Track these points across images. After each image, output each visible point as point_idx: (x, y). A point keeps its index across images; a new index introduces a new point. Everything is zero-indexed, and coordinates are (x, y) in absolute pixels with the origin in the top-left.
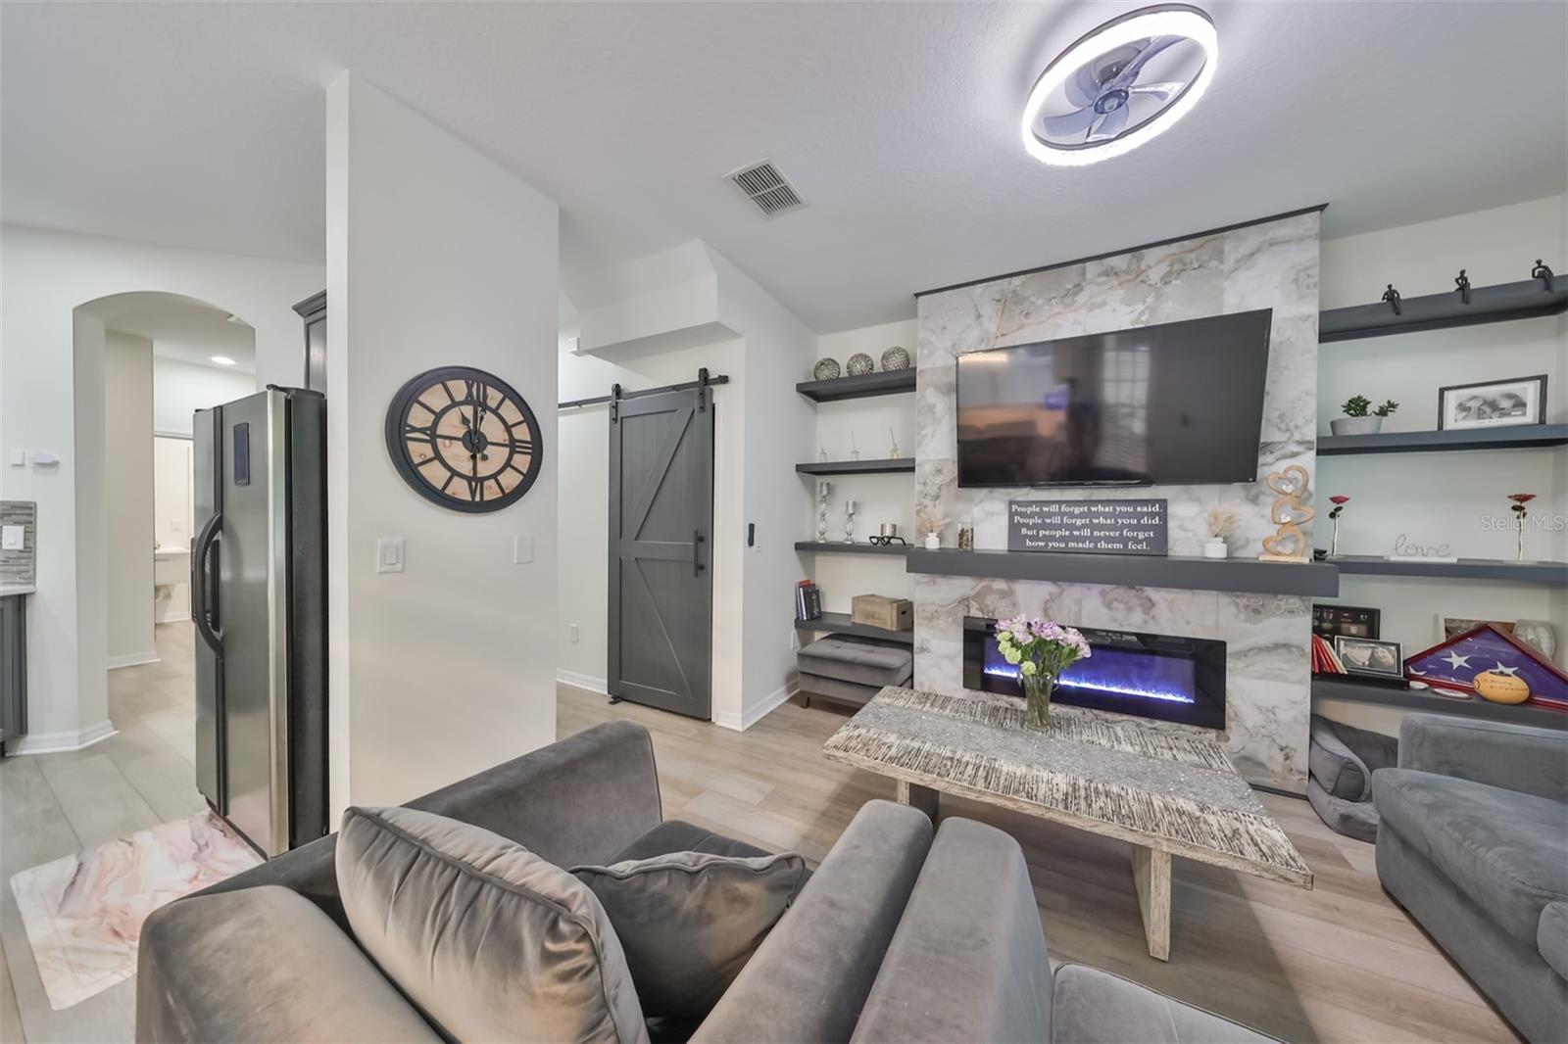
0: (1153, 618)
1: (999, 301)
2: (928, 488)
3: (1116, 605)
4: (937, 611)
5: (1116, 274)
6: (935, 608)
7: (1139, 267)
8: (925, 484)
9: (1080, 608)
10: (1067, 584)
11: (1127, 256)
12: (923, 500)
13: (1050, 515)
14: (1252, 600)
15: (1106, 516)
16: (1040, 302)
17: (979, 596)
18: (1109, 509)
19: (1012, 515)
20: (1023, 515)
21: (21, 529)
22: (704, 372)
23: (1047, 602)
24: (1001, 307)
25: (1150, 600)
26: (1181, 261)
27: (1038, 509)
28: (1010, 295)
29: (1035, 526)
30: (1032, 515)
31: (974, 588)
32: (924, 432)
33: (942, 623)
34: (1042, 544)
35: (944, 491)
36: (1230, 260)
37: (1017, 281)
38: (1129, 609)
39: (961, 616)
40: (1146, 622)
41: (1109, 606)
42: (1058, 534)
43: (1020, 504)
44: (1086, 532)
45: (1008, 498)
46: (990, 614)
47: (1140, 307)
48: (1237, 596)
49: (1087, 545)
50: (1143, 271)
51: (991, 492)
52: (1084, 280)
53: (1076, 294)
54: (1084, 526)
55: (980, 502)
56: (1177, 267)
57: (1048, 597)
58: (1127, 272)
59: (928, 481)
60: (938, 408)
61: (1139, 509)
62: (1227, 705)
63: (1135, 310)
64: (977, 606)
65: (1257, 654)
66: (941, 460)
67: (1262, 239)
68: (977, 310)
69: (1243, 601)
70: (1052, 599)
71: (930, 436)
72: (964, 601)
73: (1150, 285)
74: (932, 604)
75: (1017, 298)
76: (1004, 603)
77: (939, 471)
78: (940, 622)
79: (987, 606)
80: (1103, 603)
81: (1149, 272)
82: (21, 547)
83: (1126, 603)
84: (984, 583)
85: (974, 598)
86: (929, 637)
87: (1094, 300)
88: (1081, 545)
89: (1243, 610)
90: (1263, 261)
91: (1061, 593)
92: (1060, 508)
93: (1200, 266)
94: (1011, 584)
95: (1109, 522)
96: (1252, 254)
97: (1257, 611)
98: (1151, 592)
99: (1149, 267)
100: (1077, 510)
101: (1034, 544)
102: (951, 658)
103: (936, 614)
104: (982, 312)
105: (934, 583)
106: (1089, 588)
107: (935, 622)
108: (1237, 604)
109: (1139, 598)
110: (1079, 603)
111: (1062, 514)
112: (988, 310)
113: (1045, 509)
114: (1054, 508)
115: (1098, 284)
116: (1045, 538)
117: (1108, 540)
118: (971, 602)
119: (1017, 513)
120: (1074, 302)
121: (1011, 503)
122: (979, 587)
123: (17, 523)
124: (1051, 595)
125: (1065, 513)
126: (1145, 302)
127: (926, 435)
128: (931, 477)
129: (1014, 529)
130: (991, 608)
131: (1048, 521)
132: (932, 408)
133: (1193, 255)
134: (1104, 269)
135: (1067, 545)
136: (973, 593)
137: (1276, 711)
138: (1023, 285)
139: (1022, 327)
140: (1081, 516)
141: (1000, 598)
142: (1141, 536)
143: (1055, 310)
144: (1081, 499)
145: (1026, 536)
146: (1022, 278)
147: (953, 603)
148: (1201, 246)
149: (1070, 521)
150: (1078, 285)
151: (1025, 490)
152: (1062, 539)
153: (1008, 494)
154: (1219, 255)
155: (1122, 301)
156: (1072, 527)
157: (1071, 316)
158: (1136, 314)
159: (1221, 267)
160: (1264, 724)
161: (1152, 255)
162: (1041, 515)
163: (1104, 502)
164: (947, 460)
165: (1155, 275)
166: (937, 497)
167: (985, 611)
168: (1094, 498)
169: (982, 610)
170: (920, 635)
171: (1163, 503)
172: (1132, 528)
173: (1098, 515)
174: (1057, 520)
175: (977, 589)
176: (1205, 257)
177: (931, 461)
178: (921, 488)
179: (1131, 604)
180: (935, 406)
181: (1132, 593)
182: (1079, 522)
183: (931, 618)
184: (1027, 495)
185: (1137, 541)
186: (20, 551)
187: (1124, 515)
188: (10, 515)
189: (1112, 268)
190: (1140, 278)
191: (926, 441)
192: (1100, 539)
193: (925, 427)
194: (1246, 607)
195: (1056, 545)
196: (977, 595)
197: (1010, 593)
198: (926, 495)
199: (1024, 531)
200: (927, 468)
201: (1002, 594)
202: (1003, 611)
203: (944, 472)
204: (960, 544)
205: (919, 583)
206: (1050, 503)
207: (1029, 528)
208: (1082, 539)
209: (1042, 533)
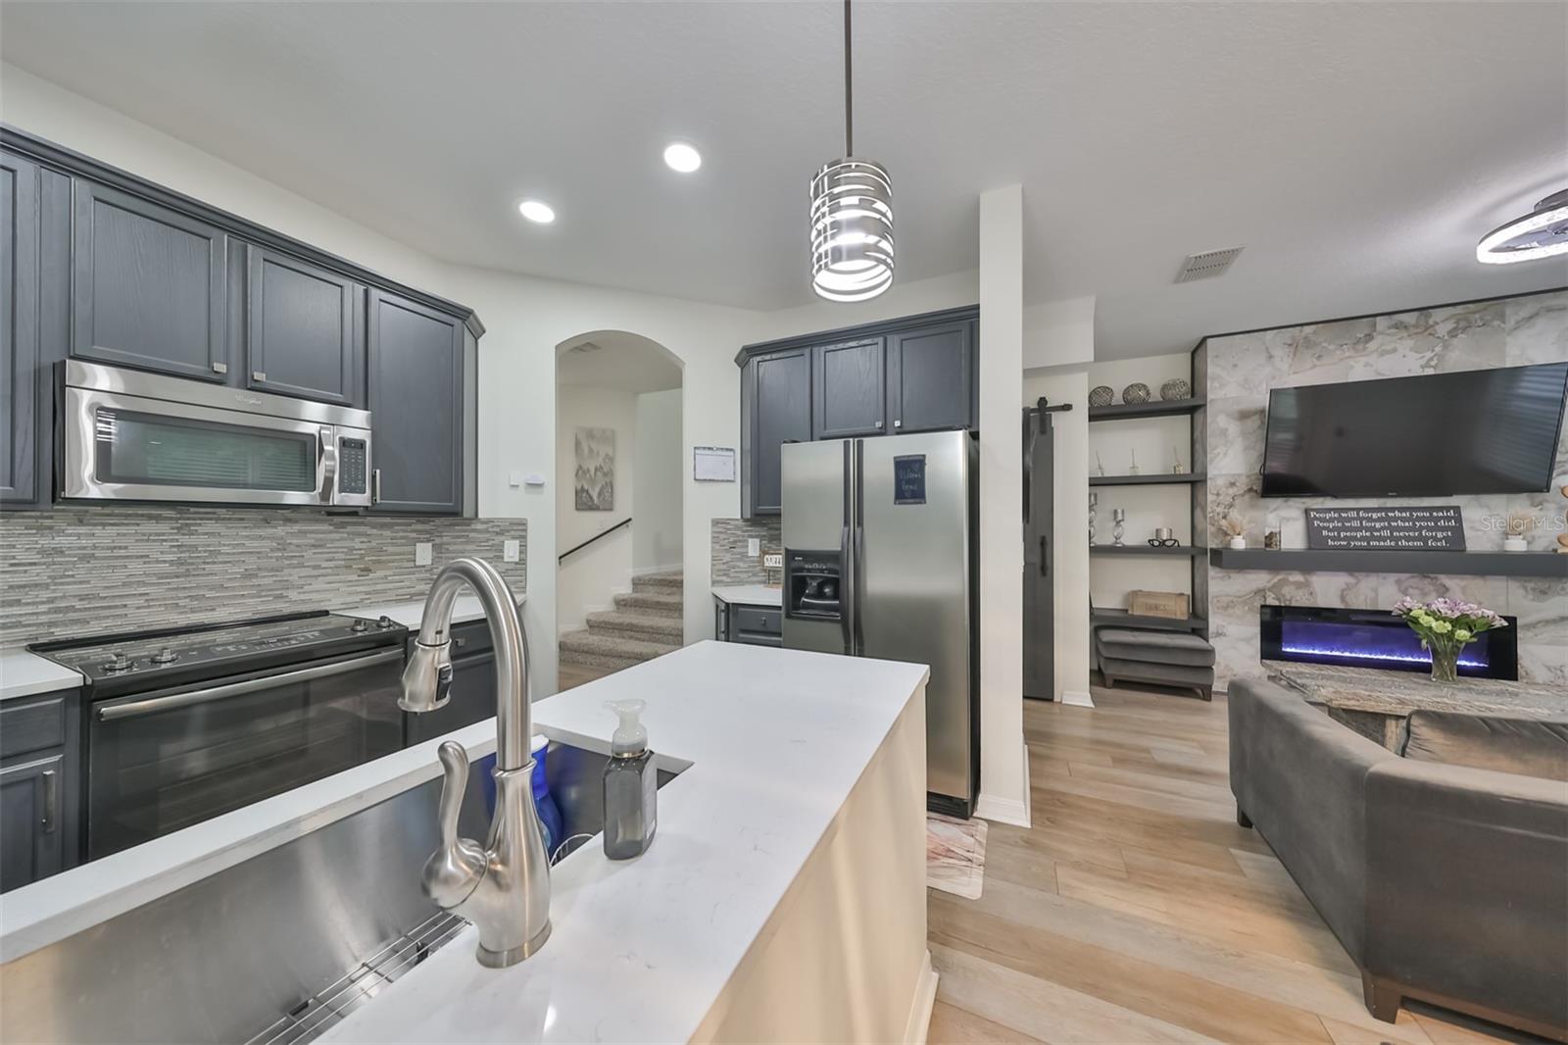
1: (1290, 345)
2: (1221, 498)
3: (1411, 591)
4: (1232, 602)
5: (1406, 327)
6: (1231, 598)
7: (1427, 322)
8: (1218, 495)
9: (1377, 595)
10: (1365, 574)
11: (1416, 314)
12: (1216, 508)
13: (1349, 519)
14: (1539, 584)
15: (1404, 520)
16: (1332, 347)
17: (1273, 588)
18: (1406, 514)
19: (1309, 521)
20: (1324, 520)
21: (517, 542)
22: (1042, 401)
23: (1343, 591)
24: (1292, 350)
25: (1444, 586)
26: (1466, 320)
27: (1336, 515)
28: (1301, 341)
29: (1334, 529)
30: (1332, 520)
31: (1270, 581)
32: (1216, 452)
33: (1238, 611)
34: (1345, 543)
35: (1237, 502)
36: (1511, 322)
37: (1308, 330)
38: (1425, 594)
39: (1258, 604)
41: (1405, 592)
42: (1359, 535)
43: (1317, 511)
44: (1386, 533)
45: (1304, 506)
46: (1288, 602)
47: (1429, 354)
48: (1525, 581)
49: (1389, 543)
50: (1432, 326)
51: (1286, 501)
52: (1375, 331)
53: (1367, 342)
54: (1383, 528)
55: (1275, 510)
56: (1462, 324)
57: (1344, 586)
58: (1416, 326)
59: (1221, 492)
60: (1230, 431)
61: (1435, 514)
62: (1519, 666)
63: (1423, 357)
64: (1273, 596)
65: (1544, 626)
66: (1233, 475)
67: (1539, 306)
68: (1268, 352)
69: (1532, 585)
70: (1348, 587)
71: (1221, 455)
72: (1261, 592)
73: (1438, 337)
74: (1228, 595)
75: (1308, 343)
76: (1301, 592)
77: (1233, 484)
78: (1235, 610)
79: (1284, 596)
80: (1400, 590)
81: (1437, 327)
82: (517, 560)
83: (1421, 590)
84: (1280, 576)
85: (1270, 589)
86: (1224, 624)
87: (1383, 348)
88: (1382, 543)
89: (1531, 592)
90: (1541, 323)
91: (1357, 583)
92: (1358, 514)
93: (1484, 325)
94: (1308, 577)
95: (1407, 524)
96: (1531, 317)
97: (1543, 592)
98: (1446, 580)
99: (1437, 323)
100: (1375, 516)
102: (1247, 640)
103: (1231, 604)
104: (1273, 353)
105: (1230, 577)
106: (1384, 578)
107: (1230, 611)
108: (1525, 589)
109: (1433, 585)
110: (1376, 591)
111: (1362, 520)
112: (1279, 352)
113: (1344, 515)
114: (1354, 514)
115: (1388, 335)
116: (1348, 539)
117: (1408, 539)
118: (1268, 593)
119: (1315, 518)
120: (1365, 349)
121: (1307, 512)
122: (1276, 580)
123: (514, 538)
124: (1347, 584)
125: (1364, 518)
126: (1433, 351)
127: (1219, 454)
128: (1224, 489)
129: (1312, 532)
130: (1288, 598)
131: (1348, 524)
132: (1224, 432)
133: (1477, 316)
134: (1393, 322)
135: (1369, 543)
136: (1269, 585)
137: (1563, 669)
138: (1315, 332)
139: (1313, 367)
140: (1379, 520)
141: (1297, 589)
142: (1439, 535)
143: (1347, 354)
144: (1376, 506)
145: (1329, 537)
146: (1313, 327)
147: (1250, 593)
148: (1485, 309)
149: (1368, 524)
150: (1369, 335)
151: (1320, 500)
152: (1362, 539)
153: (1304, 503)
154: (1502, 317)
155: (1411, 349)
156: (1372, 529)
157: (1363, 360)
158: (1425, 359)
159: (1503, 325)
160: (1553, 679)
161: (1438, 315)
162: (1341, 519)
163: (1402, 509)
164: (1239, 475)
165: (1443, 330)
166: (1231, 506)
167: (1282, 599)
168: (1388, 505)
169: (1279, 599)
170: (1214, 622)
171: (1457, 509)
172: (1429, 529)
173: (1396, 519)
174: (1356, 524)
175: (1272, 582)
176: (1488, 318)
177: (1221, 475)
178: (1214, 498)
179: (1426, 590)
180: (1227, 430)
181: (1427, 581)
182: (1378, 525)
183: (1226, 608)
184: (1322, 503)
185: (1435, 539)
186: (516, 563)
187: (1419, 519)
188: (508, 531)
189: (1402, 323)
190: (1428, 332)
191: (1218, 459)
192: (1400, 538)
193: (1218, 446)
194: (1534, 589)
195: (1358, 543)
196: (1274, 586)
197: (1307, 584)
198: (1219, 504)
199: (1325, 533)
200: (1220, 482)
201: (1299, 585)
202: (1300, 599)
203: (1237, 484)
204: (1267, 545)
205: (1213, 578)
206: (1346, 510)
207: (1329, 530)
208: (1383, 539)
209: (1343, 534)
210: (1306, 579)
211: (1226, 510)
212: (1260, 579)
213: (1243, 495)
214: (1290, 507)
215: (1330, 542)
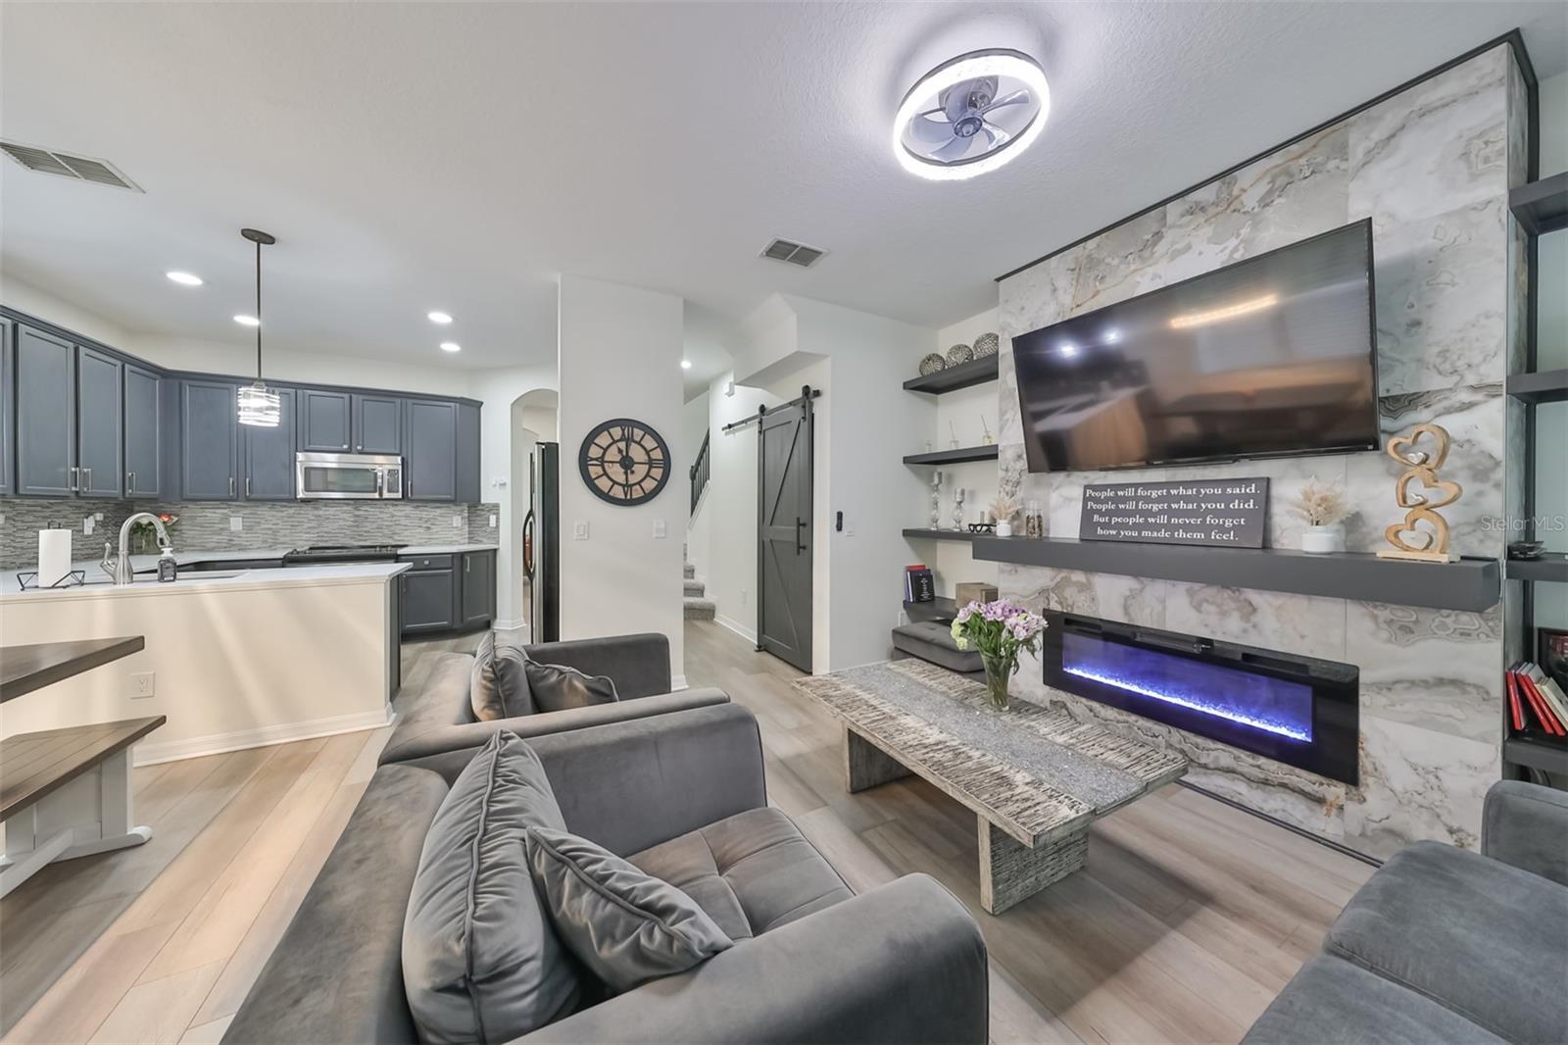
0: (1255, 626)
1: (1072, 270)
2: (1010, 474)
3: (1205, 606)
4: (1019, 602)
5: (1203, 209)
6: (1017, 598)
7: (1230, 194)
8: (1007, 470)
9: (1164, 608)
10: (1150, 579)
11: (1217, 184)
12: (1005, 487)
13: (1125, 500)
14: (1400, 614)
15: (1187, 499)
16: (1116, 262)
17: (1058, 588)
18: (1191, 492)
19: (1086, 500)
20: (1097, 500)
23: (1126, 599)
24: (1075, 276)
25: (1250, 604)
26: (1288, 173)
27: (1112, 494)
28: (1085, 261)
29: (1109, 513)
30: (1106, 500)
31: (1053, 579)
32: (1005, 418)
34: (1114, 533)
35: (1024, 478)
36: (1358, 153)
37: (1091, 244)
38: (1224, 614)
39: (1042, 607)
40: (1245, 631)
41: (1198, 608)
42: (1131, 521)
43: (1095, 488)
44: (1163, 519)
45: (1084, 483)
46: (1069, 609)
47: (1233, 243)
48: (1375, 607)
49: (1163, 534)
50: (1237, 197)
51: (1068, 476)
52: (1165, 225)
53: (1155, 244)
54: (1161, 512)
55: (1057, 488)
56: (1281, 181)
57: (1128, 593)
58: (1215, 204)
59: (1010, 467)
61: (1229, 490)
62: (1361, 752)
63: (1226, 248)
64: (1056, 599)
65: (1408, 689)
66: (1021, 446)
67: (1406, 112)
68: (1053, 285)
69: (1384, 613)
70: (1133, 595)
71: (1011, 422)
72: (1044, 592)
73: (1244, 213)
74: (1014, 593)
75: (1092, 263)
76: (1083, 597)
77: (1019, 458)
79: (1065, 599)
80: (1191, 603)
81: (1244, 197)
83: (1218, 606)
84: (1064, 573)
85: (1053, 590)
87: (1175, 247)
88: (1155, 534)
89: (1385, 626)
90: (1408, 142)
91: (1142, 590)
92: (1136, 492)
93: (1313, 172)
94: (1089, 576)
95: (1190, 506)
96: (1393, 136)
97: (1407, 630)
98: (1252, 595)
99: (1244, 191)
100: (1154, 494)
101: (1105, 532)
104: (1057, 285)
105: (1016, 572)
106: (1174, 585)
108: (1375, 618)
109: (1237, 600)
110: (1163, 601)
111: (1137, 499)
112: (1063, 282)
113: (1120, 493)
114: (1130, 492)
115: (1180, 226)
116: (1119, 527)
117: (1187, 528)
118: (1052, 595)
119: (1091, 498)
120: (1153, 253)
121: (1086, 487)
122: (1058, 579)
124: (1131, 590)
125: (1142, 498)
126: (1238, 235)
127: (1008, 420)
128: (1012, 463)
129: (1086, 517)
130: (1071, 603)
131: (1121, 506)
133: (1303, 161)
134: (1187, 207)
135: (1140, 534)
136: (1052, 584)
137: (1440, 774)
138: (1100, 246)
139: (1097, 293)
140: (1159, 500)
141: (1079, 592)
142: (1228, 523)
143: (1133, 267)
145: (1099, 524)
146: (1097, 239)
147: (1035, 593)
148: (1315, 147)
149: (1145, 507)
150: (1157, 233)
151: (1102, 474)
152: (1136, 527)
153: (1086, 478)
154: (1342, 151)
155: (1209, 241)
156: (1149, 513)
157: (1150, 270)
158: (1227, 251)
159: (1343, 166)
160: (1421, 789)
161: (1245, 176)
162: (1116, 500)
163: (1190, 484)
165: (1250, 200)
166: (1018, 483)
167: (1064, 604)
169: (1061, 603)
171: (1265, 482)
172: (1216, 513)
173: (1178, 499)
174: (1131, 506)
175: (1056, 581)
176: (1319, 159)
177: (1011, 446)
178: (1004, 474)
179: (1225, 608)
180: (1015, 389)
181: (1227, 593)
182: (1155, 508)
184: (1104, 478)
185: (1222, 529)
187: (1208, 499)
189: (1197, 203)
190: (1232, 208)
191: (1007, 427)
192: (1178, 527)
193: (1006, 413)
194: (1389, 623)
195: (1128, 534)
196: (1057, 586)
197: (1089, 588)
198: (1009, 482)
199: (1096, 518)
200: (1009, 454)
201: (1081, 588)
202: (1082, 608)
203: (1024, 457)
206: (1124, 487)
207: (1102, 515)
208: (1157, 527)
209: (1114, 520)
210: (1088, 580)
211: (1014, 489)
212: (1041, 577)
213: (1027, 470)
214: (1071, 483)
215: (1100, 531)
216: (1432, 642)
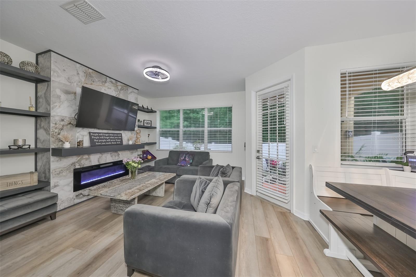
0: (119, 157)
1: (85, 73)
2: (58, 126)
5: (113, 83)
6: (61, 169)
7: (117, 84)
8: (56, 124)
9: (106, 158)
10: (103, 153)
11: (115, 81)
12: (55, 130)
13: (101, 136)
15: (113, 136)
16: (97, 80)
18: (113, 135)
19: (90, 136)
20: (94, 136)
23: (99, 159)
24: (86, 75)
25: (119, 154)
28: (88, 73)
29: (98, 139)
30: (97, 136)
31: (76, 160)
32: (55, 104)
33: (64, 174)
34: (100, 144)
35: (64, 128)
37: (90, 70)
38: (115, 156)
39: (72, 169)
40: (118, 158)
41: (112, 157)
42: (103, 141)
43: (92, 133)
44: (109, 140)
45: (88, 131)
46: (83, 166)
49: (110, 143)
51: (83, 129)
52: (107, 80)
53: (105, 83)
54: (109, 139)
55: (80, 132)
56: (122, 88)
58: (115, 84)
59: (57, 123)
60: (62, 97)
61: (118, 135)
64: (78, 164)
66: (63, 116)
67: (132, 90)
68: (78, 71)
69: (131, 151)
70: (100, 157)
71: (58, 107)
72: (73, 164)
75: (90, 75)
76: (87, 161)
77: (63, 120)
78: (64, 173)
81: (118, 86)
83: (115, 155)
84: (81, 157)
85: (77, 162)
86: (58, 181)
87: (108, 86)
88: (109, 143)
90: (133, 94)
91: (102, 156)
92: (103, 134)
93: (125, 90)
94: (89, 156)
95: (113, 138)
96: (131, 92)
97: (132, 153)
98: (119, 152)
100: (107, 135)
101: (98, 144)
102: (68, 185)
103: (61, 171)
104: (79, 73)
105: (61, 160)
106: (108, 154)
107: (61, 174)
108: (130, 153)
109: (117, 154)
110: (106, 157)
111: (104, 136)
112: (81, 74)
113: (100, 135)
115: (110, 83)
116: (101, 142)
117: (114, 142)
118: (76, 164)
119: (92, 135)
120: (104, 85)
121: (90, 133)
122: (79, 158)
124: (100, 156)
126: (118, 92)
127: (57, 106)
128: (59, 122)
129: (91, 140)
130: (83, 164)
131: (101, 138)
132: (59, 97)
134: (110, 80)
136: (76, 161)
138: (92, 72)
139: (92, 84)
140: (108, 136)
141: (86, 160)
144: (106, 132)
145: (96, 142)
147: (70, 165)
148: (125, 87)
150: (105, 81)
151: (93, 129)
152: (105, 142)
153: (88, 130)
154: (128, 90)
155: (114, 90)
156: (106, 139)
157: (104, 88)
158: (116, 94)
159: (128, 92)
161: (119, 83)
162: (99, 136)
163: (112, 134)
164: (66, 117)
165: (119, 88)
166: (62, 129)
167: (81, 165)
168: (109, 132)
169: (80, 165)
171: (121, 134)
172: (117, 139)
173: (111, 136)
174: (103, 137)
177: (58, 116)
178: (54, 125)
182: (107, 138)
183: (58, 174)
184: (94, 130)
185: (118, 142)
187: (116, 136)
189: (112, 81)
191: (56, 108)
192: (112, 142)
193: (56, 102)
195: (103, 143)
196: (78, 160)
197: (89, 158)
198: (56, 128)
199: (95, 140)
200: (57, 118)
201: (87, 159)
202: (87, 164)
203: (65, 120)
204: (78, 145)
205: (53, 162)
206: (100, 133)
207: (96, 139)
208: (108, 142)
209: (100, 141)
211: (60, 131)
212: (73, 159)
213: (67, 125)
215: (97, 144)
216: (134, 153)
